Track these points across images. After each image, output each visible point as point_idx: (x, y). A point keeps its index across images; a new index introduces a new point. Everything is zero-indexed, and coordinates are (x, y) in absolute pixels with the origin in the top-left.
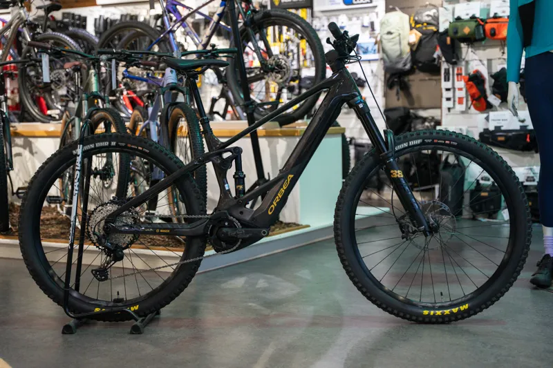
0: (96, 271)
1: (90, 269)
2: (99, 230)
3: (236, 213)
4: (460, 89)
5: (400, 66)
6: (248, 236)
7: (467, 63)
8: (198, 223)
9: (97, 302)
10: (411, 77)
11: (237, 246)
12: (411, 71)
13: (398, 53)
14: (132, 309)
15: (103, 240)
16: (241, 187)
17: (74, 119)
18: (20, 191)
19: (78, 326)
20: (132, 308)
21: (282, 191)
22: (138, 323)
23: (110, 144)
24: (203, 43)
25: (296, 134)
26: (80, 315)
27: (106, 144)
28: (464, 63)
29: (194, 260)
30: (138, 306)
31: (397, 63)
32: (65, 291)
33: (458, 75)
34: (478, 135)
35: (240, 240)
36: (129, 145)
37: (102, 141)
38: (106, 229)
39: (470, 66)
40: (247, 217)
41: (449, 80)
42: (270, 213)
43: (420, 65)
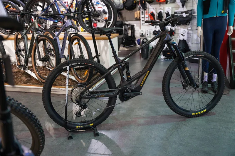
0: (76, 113)
3: (128, 87)
4: (147, 18)
5: (120, 8)
7: (149, 9)
10: (122, 11)
12: (123, 9)
13: (119, 3)
14: (91, 125)
15: (80, 102)
21: (146, 77)
23: (78, 64)
24: (69, 6)
28: (148, 9)
30: (93, 124)
31: (119, 7)
33: (146, 13)
34: (152, 32)
36: (86, 64)
39: (149, 10)
40: (133, 88)
41: (143, 15)
42: (141, 86)
43: (127, 7)
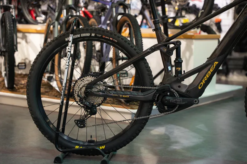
0: (78, 121)
1: (73, 119)
2: (81, 93)
6: (184, 103)
8: (149, 92)
9: (77, 142)
11: (175, 109)
15: (84, 101)
16: (179, 69)
17: (54, 23)
18: (20, 65)
19: (64, 158)
20: (100, 147)
21: (210, 73)
22: (105, 158)
23: (91, 35)
25: (193, 37)
26: (65, 150)
27: (88, 35)
29: (145, 117)
30: (104, 146)
32: (57, 133)
35: (178, 106)
36: (104, 37)
37: (85, 33)
38: (86, 93)
40: (184, 90)
42: (200, 88)
